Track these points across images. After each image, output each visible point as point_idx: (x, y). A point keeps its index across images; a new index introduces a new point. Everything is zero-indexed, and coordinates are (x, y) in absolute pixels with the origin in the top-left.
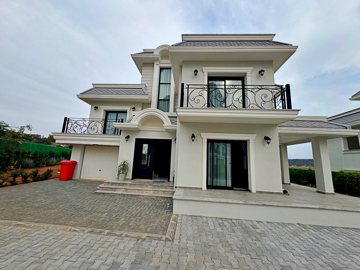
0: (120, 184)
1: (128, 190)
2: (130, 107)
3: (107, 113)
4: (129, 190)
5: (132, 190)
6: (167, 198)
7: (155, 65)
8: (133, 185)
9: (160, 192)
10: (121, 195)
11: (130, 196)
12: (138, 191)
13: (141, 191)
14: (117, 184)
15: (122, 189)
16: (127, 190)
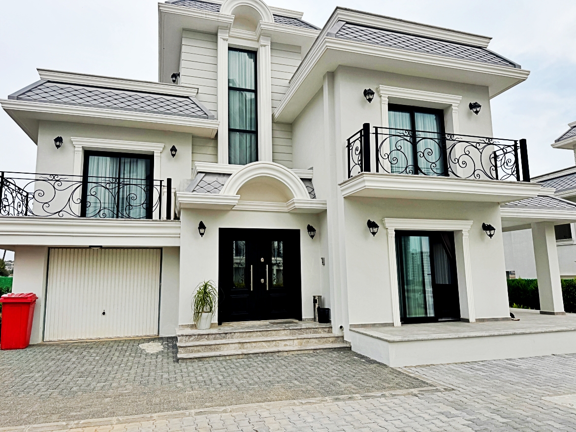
0: (218, 336)
1: (246, 345)
2: (162, 145)
3: (88, 154)
4: (248, 345)
5: (254, 344)
6: (335, 349)
7: (220, 40)
8: (248, 334)
9: (313, 340)
10: (241, 357)
11: (260, 355)
12: (268, 344)
13: (274, 343)
14: (211, 337)
15: (234, 345)
16: (244, 344)
